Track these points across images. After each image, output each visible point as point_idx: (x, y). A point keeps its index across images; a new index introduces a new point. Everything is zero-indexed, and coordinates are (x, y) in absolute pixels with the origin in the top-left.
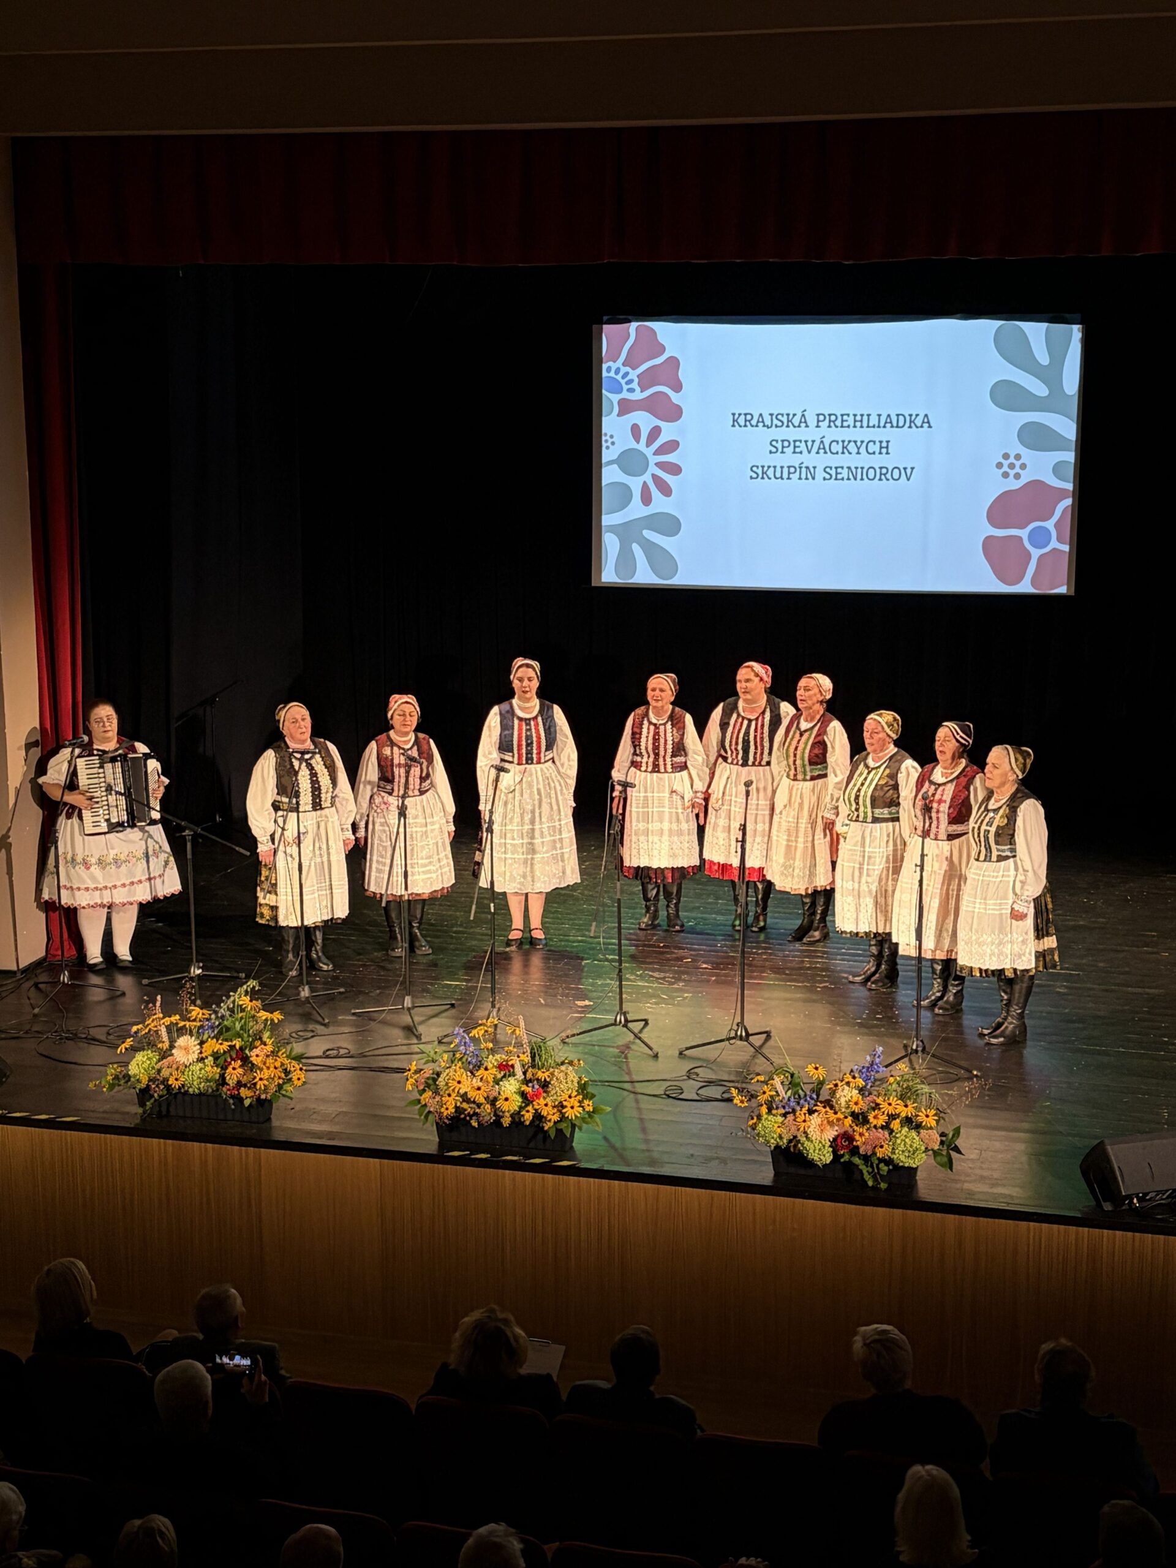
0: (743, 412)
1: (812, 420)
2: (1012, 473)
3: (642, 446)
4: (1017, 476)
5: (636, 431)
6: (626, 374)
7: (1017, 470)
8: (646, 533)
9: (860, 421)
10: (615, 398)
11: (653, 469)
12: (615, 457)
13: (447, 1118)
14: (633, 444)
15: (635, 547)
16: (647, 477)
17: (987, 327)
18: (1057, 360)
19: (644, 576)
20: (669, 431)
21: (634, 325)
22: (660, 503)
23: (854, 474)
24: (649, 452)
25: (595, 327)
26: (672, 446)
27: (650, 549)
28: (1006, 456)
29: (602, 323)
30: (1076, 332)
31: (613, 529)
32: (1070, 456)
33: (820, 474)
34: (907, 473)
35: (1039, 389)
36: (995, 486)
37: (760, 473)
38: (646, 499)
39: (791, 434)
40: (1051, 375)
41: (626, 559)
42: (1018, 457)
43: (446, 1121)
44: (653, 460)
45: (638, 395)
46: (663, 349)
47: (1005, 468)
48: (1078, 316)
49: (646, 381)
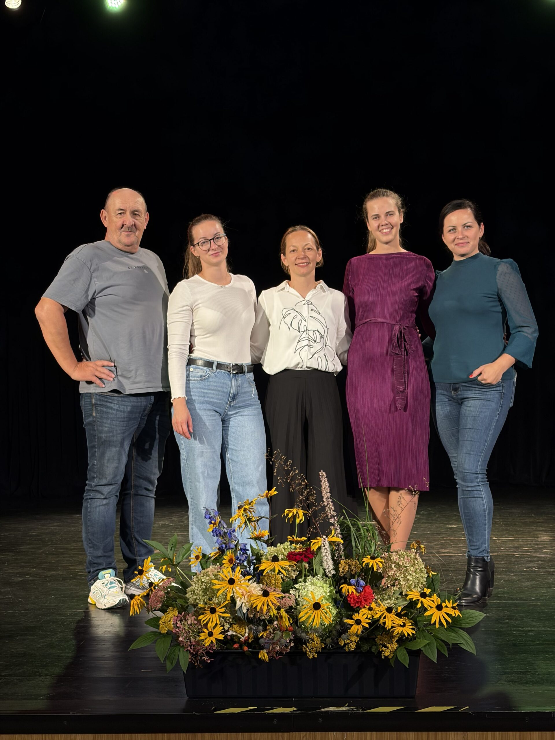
13: (208, 654)
43: (206, 658)
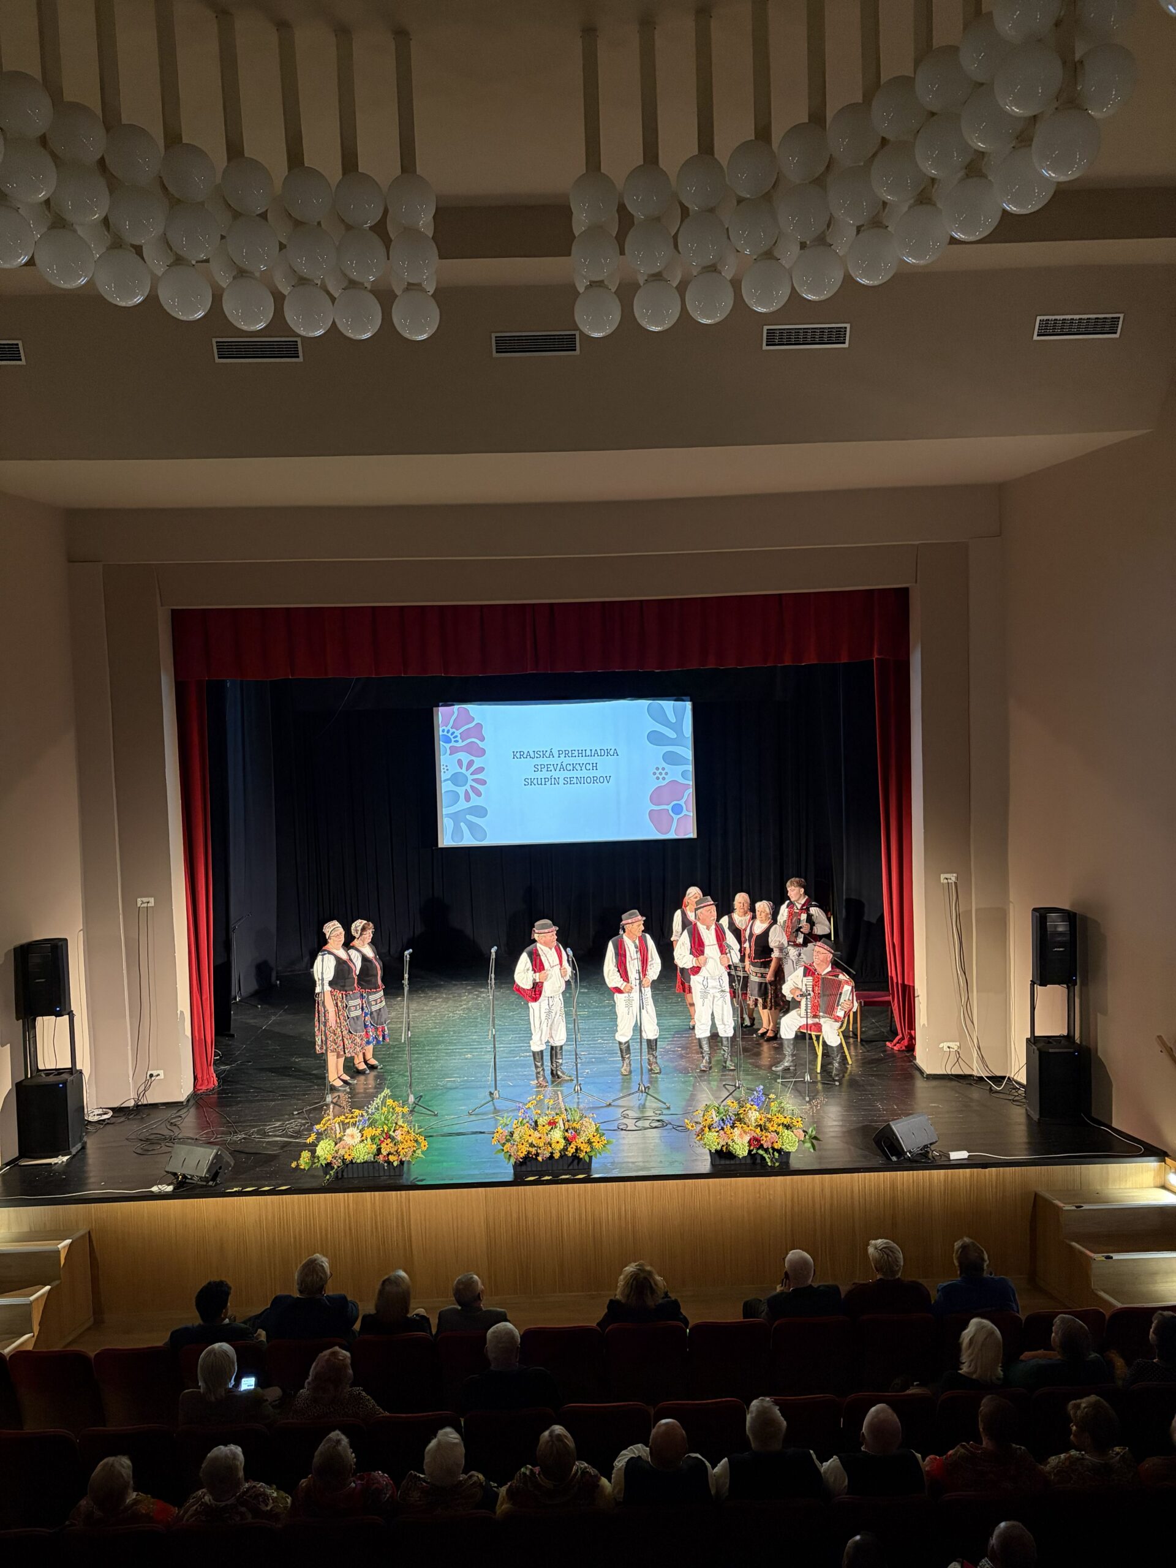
0: (519, 751)
1: (556, 754)
2: (661, 777)
3: (464, 771)
4: (664, 779)
5: (460, 762)
6: (454, 733)
7: (664, 775)
8: (468, 817)
9: (581, 753)
10: (448, 746)
11: (470, 783)
12: (449, 777)
13: (520, 1158)
14: (460, 770)
15: (462, 824)
16: (467, 787)
17: (644, 703)
18: (680, 720)
19: (468, 840)
20: (478, 762)
21: (456, 707)
22: (475, 801)
23: (580, 780)
24: (468, 774)
25: (435, 709)
26: (481, 770)
27: (472, 826)
28: (657, 769)
29: (438, 706)
30: (688, 705)
31: (448, 815)
32: (690, 768)
33: (561, 781)
34: (608, 779)
35: (673, 735)
36: (653, 784)
37: (529, 782)
38: (468, 798)
39: (545, 761)
40: (677, 727)
41: (457, 830)
42: (663, 769)
43: (520, 1160)
44: (470, 777)
45: (461, 744)
46: (473, 719)
47: (658, 775)
48: (689, 698)
49: (464, 736)
